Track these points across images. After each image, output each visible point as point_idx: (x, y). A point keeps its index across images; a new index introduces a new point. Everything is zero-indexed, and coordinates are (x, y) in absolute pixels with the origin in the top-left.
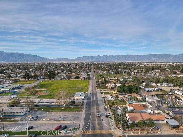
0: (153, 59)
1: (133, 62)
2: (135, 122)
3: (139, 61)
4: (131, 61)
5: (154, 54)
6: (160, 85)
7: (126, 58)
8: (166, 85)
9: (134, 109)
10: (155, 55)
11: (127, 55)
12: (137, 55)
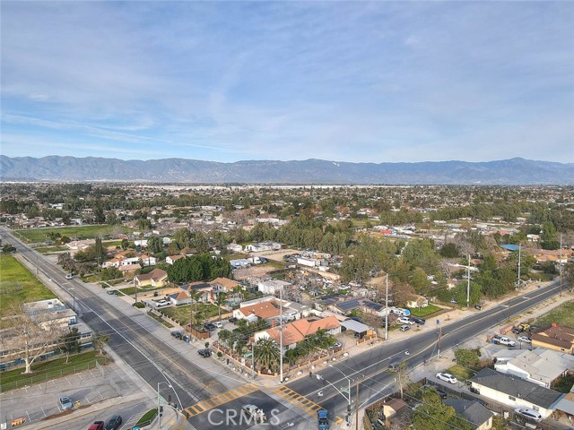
0: (171, 172)
1: (110, 181)
2: (293, 346)
3: (128, 178)
4: (104, 180)
5: (173, 160)
6: (254, 249)
7: (83, 170)
8: (267, 248)
9: (259, 318)
10: (175, 162)
11: (89, 158)
12: (121, 161)
